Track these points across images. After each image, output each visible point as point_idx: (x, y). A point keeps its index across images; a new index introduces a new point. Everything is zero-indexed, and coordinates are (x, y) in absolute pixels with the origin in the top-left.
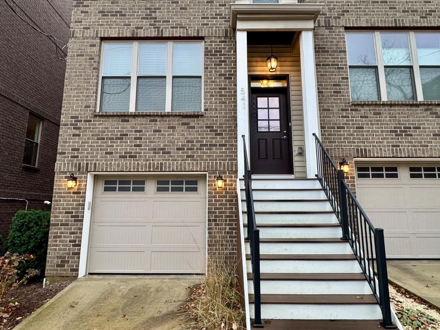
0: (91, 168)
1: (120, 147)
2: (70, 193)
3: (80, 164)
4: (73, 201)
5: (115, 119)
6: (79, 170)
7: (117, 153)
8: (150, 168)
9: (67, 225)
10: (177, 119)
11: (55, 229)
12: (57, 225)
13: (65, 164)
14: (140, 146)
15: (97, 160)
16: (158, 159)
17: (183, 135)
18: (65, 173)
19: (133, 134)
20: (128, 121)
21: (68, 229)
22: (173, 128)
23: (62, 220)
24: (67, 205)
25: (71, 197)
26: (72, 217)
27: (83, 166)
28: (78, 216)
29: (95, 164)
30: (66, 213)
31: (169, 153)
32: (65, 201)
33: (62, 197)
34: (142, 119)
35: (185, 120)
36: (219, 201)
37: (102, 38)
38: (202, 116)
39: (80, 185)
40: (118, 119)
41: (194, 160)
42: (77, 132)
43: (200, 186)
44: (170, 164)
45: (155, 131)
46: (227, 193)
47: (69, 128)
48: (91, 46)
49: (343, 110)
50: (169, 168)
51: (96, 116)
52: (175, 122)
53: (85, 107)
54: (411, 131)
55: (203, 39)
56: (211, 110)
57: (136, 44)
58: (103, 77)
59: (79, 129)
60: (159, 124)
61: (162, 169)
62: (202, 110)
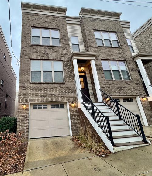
0: (31, 101)
1: (40, 94)
4: (25, 112)
9: (23, 121)
14: (46, 93)
20: (42, 85)
22: (56, 87)
23: (21, 119)
24: (23, 114)
26: (25, 118)
28: (27, 118)
29: (32, 99)
32: (22, 112)
34: (46, 84)
35: (60, 85)
36: (73, 110)
37: (31, 59)
38: (65, 84)
39: (27, 107)
40: (38, 84)
41: (64, 97)
42: (25, 89)
43: (65, 106)
44: (56, 99)
45: (50, 88)
46: (75, 108)
47: (22, 87)
48: (28, 61)
49: (104, 82)
50: (56, 100)
51: (31, 83)
52: (57, 85)
53: (27, 80)
54: (123, 88)
55: (62, 60)
56: (67, 82)
57: (41, 61)
58: (32, 71)
59: (26, 87)
60: (52, 86)
61: (54, 100)
62: (64, 82)
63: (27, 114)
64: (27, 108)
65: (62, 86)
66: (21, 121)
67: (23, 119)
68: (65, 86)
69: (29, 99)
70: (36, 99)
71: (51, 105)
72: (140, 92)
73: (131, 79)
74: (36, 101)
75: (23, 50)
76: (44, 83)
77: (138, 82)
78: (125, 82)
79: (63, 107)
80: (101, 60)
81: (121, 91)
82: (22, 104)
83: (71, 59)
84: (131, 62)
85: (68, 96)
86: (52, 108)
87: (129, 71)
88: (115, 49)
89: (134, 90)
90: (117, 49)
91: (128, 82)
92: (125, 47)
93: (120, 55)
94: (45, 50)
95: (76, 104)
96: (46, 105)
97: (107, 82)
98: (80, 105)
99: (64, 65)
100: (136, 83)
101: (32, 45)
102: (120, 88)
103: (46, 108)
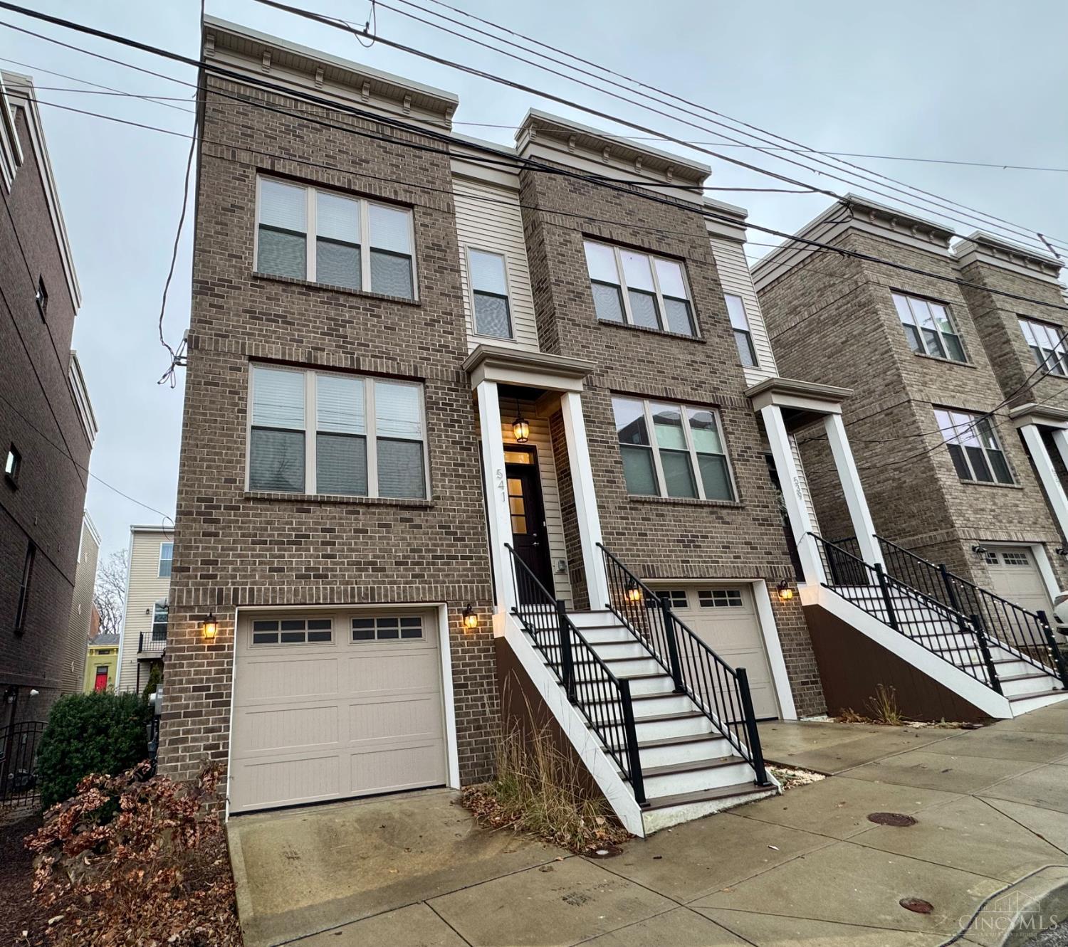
0: (244, 597)
1: (297, 560)
2: (202, 649)
3: (221, 590)
4: (209, 664)
5: (284, 506)
6: (220, 602)
7: (291, 570)
8: (353, 596)
9: (199, 714)
10: (392, 511)
11: (173, 725)
12: (177, 716)
13: (189, 592)
14: (333, 557)
15: (254, 583)
16: (365, 582)
17: (404, 539)
18: (191, 608)
19: (320, 537)
20: (308, 511)
21: (201, 723)
22: (387, 526)
23: (187, 706)
24: (197, 673)
25: (205, 657)
26: (208, 697)
27: (228, 595)
28: (221, 695)
29: (251, 590)
30: (195, 689)
31: (383, 570)
32: (191, 665)
33: (184, 658)
34: (333, 509)
35: (407, 514)
36: (468, 651)
37: (253, 359)
38: (431, 508)
39: (221, 633)
40: (289, 506)
41: (425, 582)
42: (212, 529)
43: (426, 628)
44: (386, 589)
45: (357, 531)
46: (479, 637)
47: (194, 520)
48: (231, 369)
49: (620, 508)
50: (386, 596)
51: (248, 499)
52: (390, 516)
53: (227, 481)
54: (699, 541)
55: (422, 380)
56: (444, 498)
57: (311, 375)
58: (253, 428)
59: (216, 521)
60: (362, 519)
61: (373, 598)
62: (429, 498)
63: (223, 672)
64: (219, 640)
65: (417, 521)
66: (187, 715)
67: (196, 705)
68: (433, 518)
69: (236, 590)
70: (274, 591)
71: (356, 624)
72: (768, 563)
73: (737, 501)
74: (274, 598)
75: (209, 299)
76: (320, 503)
77: (766, 513)
78: (712, 513)
79: (418, 634)
80: (614, 392)
81: (692, 555)
82: (192, 618)
83: (465, 379)
84: (740, 415)
85: (447, 576)
86: (357, 636)
87: (732, 460)
88: (675, 342)
89: (747, 549)
90: (686, 343)
91: (724, 512)
92: (717, 340)
93: (697, 377)
94: (332, 314)
95: (484, 617)
96: (327, 624)
97: (636, 509)
98: (506, 625)
99: (430, 405)
100: (754, 520)
101: (262, 279)
102: (689, 542)
103: (327, 637)
